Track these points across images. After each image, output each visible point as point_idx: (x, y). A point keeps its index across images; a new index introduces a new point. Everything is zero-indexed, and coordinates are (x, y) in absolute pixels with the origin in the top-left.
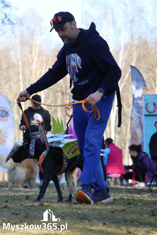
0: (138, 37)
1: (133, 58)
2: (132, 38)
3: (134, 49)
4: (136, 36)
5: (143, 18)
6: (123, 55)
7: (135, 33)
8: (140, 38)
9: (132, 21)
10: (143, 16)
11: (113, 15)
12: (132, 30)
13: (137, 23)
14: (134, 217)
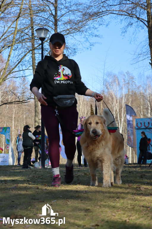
0: (131, 91)
1: (129, 101)
2: (129, 91)
3: (130, 96)
4: (130, 90)
5: (133, 81)
6: (124, 100)
7: (130, 89)
8: (132, 91)
9: (128, 83)
10: (133, 80)
11: (118, 81)
12: (128, 88)
13: (131, 84)
14: (132, 179)
